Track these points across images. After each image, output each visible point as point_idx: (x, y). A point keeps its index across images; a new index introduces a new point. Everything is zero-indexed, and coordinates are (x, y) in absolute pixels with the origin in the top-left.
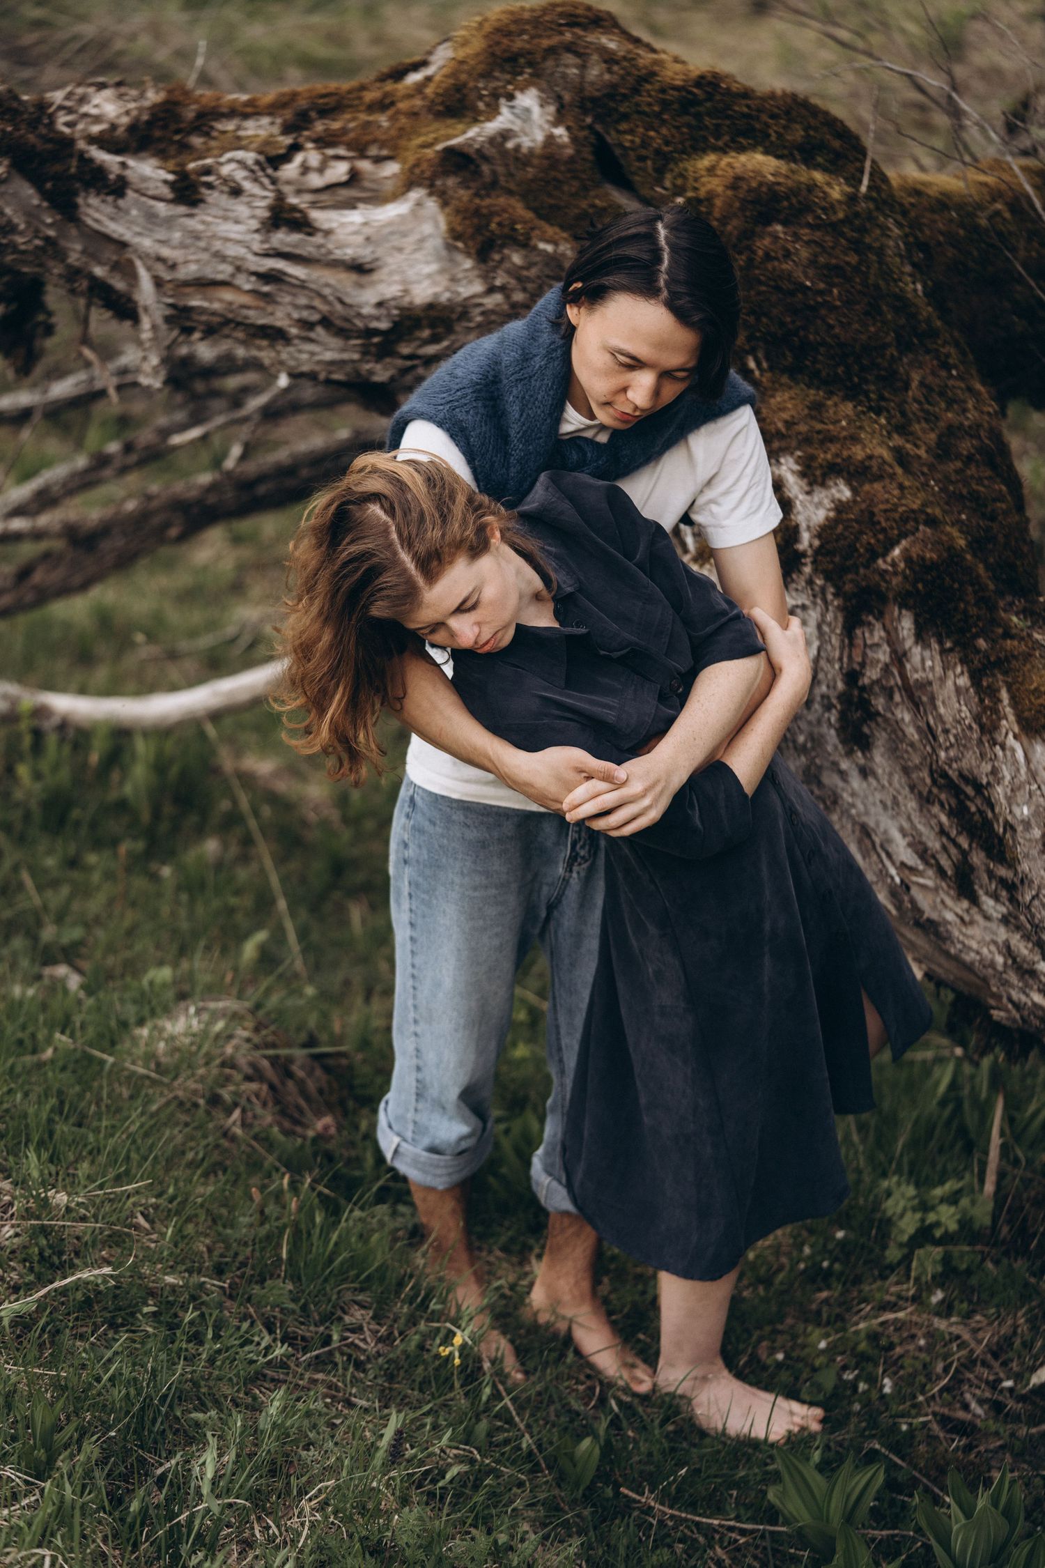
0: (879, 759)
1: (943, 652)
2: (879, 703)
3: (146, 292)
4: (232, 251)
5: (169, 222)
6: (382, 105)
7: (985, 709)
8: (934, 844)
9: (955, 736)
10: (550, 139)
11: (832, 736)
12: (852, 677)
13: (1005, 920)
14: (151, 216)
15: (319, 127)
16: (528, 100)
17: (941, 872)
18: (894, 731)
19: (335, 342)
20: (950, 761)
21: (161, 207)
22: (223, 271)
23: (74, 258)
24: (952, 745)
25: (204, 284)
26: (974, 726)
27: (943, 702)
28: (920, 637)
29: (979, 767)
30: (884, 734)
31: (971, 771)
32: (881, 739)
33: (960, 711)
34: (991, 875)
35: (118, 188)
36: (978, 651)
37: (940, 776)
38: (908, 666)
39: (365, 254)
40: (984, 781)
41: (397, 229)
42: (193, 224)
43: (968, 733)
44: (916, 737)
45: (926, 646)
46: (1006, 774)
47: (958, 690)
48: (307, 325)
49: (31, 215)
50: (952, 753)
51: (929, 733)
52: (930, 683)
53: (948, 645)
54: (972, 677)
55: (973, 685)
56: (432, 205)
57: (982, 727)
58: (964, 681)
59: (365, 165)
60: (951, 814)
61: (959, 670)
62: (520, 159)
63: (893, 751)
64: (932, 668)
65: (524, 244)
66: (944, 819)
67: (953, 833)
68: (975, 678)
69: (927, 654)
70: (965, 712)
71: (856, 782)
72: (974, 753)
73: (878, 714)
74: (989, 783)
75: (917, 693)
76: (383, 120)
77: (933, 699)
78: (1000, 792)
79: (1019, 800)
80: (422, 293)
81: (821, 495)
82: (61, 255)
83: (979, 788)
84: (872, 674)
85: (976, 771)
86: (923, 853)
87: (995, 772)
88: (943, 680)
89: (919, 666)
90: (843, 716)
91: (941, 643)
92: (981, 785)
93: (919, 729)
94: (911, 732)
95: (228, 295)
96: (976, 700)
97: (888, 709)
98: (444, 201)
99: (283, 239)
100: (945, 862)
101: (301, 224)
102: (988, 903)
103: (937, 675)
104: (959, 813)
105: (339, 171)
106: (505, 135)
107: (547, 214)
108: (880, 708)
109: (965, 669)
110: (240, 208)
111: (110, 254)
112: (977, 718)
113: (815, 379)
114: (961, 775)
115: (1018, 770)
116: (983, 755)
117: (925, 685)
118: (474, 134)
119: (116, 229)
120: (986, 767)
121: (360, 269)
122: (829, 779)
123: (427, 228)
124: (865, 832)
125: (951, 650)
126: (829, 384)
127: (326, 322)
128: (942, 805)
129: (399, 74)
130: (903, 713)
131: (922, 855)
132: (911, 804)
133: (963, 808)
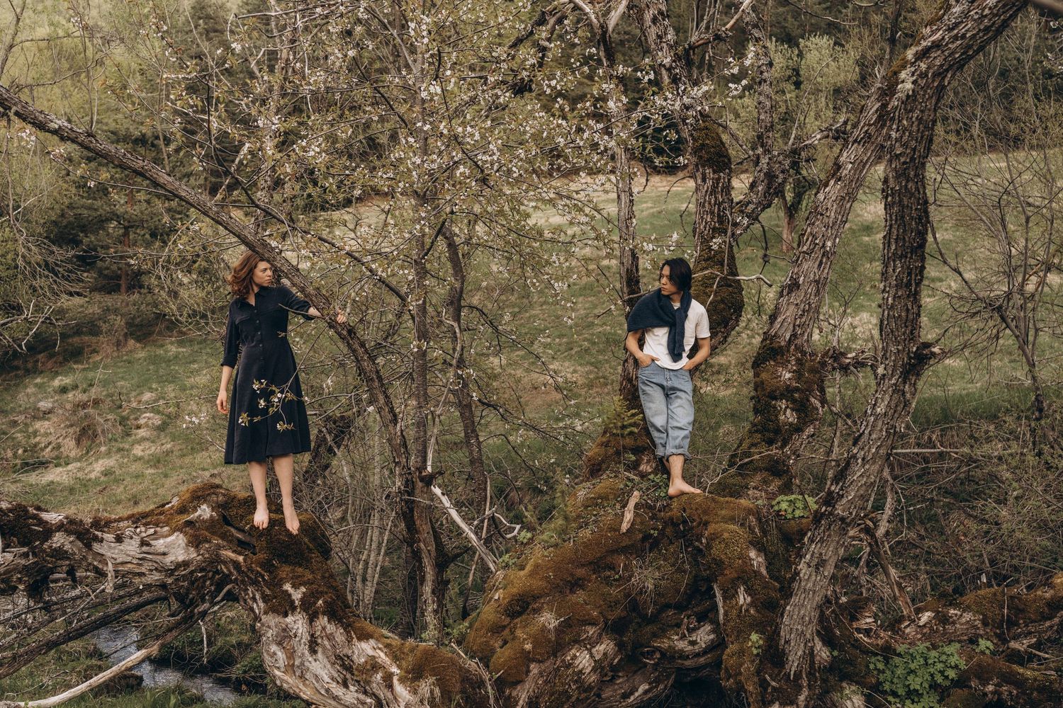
0: (320, 655)
1: (336, 625)
2: (319, 641)
3: (110, 568)
4: (132, 553)
5: (115, 548)
6: (161, 514)
7: (348, 637)
8: (336, 675)
9: (341, 646)
10: (211, 516)
11: (307, 652)
12: (312, 636)
13: (357, 691)
14: (110, 547)
15: (144, 521)
16: (204, 507)
17: (338, 682)
18: (323, 648)
19: (158, 574)
20: (340, 652)
21: (113, 545)
22: (129, 559)
23: (90, 561)
24: (340, 648)
25: (123, 563)
26: (346, 642)
27: (337, 638)
28: (329, 622)
29: (348, 652)
31: (346, 654)
32: (320, 650)
33: (341, 639)
34: (352, 680)
35: (102, 540)
36: (345, 623)
37: (338, 657)
38: (326, 630)
39: (166, 550)
41: (173, 543)
42: (121, 547)
43: (344, 644)
45: (331, 624)
46: (356, 652)
47: (340, 634)
48: (151, 570)
49: (80, 550)
50: (340, 650)
51: (334, 646)
52: (333, 634)
53: (337, 622)
55: (344, 632)
56: (181, 535)
57: (348, 642)
58: (342, 631)
59: (158, 529)
60: (340, 666)
61: (340, 629)
62: (204, 521)
63: (324, 653)
64: (333, 629)
65: (209, 542)
66: (338, 668)
67: (341, 671)
68: (345, 629)
69: (331, 626)
70: (343, 639)
71: (313, 663)
72: (346, 649)
73: (320, 644)
74: (351, 656)
75: (329, 637)
76: (162, 517)
77: (334, 638)
78: (355, 657)
79: (360, 658)
80: (181, 559)
81: (298, 591)
82: (87, 559)
83: (348, 657)
84: (318, 633)
87: (353, 652)
88: (336, 632)
89: (329, 630)
90: (310, 646)
91: (335, 623)
93: (331, 646)
94: (329, 647)
95: (129, 565)
96: (346, 635)
97: (322, 642)
98: (186, 534)
99: (145, 548)
100: (339, 680)
101: (148, 545)
102: (352, 688)
103: (334, 631)
104: (343, 665)
105: (152, 531)
106: (200, 516)
107: (213, 533)
109: (342, 628)
110: (133, 542)
111: (99, 558)
112: (346, 640)
113: (290, 564)
114: (343, 655)
115: (359, 651)
116: (349, 649)
117: (331, 634)
118: (193, 516)
119: (101, 551)
120: (350, 652)
121: (164, 554)
122: (307, 664)
123: (181, 542)
124: (316, 676)
125: (338, 624)
126: (294, 564)
127: (156, 569)
128: (338, 665)
129: (163, 505)
130: (326, 642)
131: (332, 679)
132: (329, 666)
133: (344, 664)
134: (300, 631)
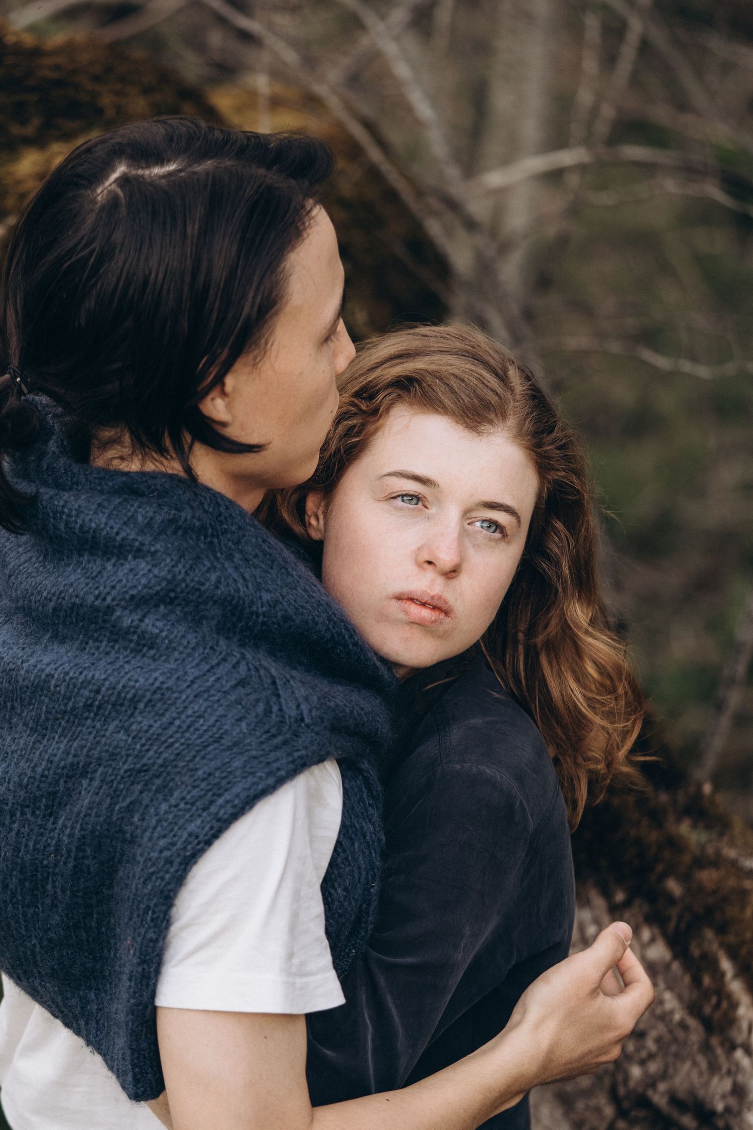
20: (651, 1082)
26: (692, 1023)
29: (707, 1084)
31: (692, 1092)
36: (671, 900)
40: (720, 1107)
43: (681, 1034)
50: (653, 1067)
55: (675, 957)
57: (709, 1025)
72: (695, 1064)
74: (728, 1110)
92: (713, 1113)
96: (687, 979)
109: (657, 931)
112: (693, 1009)
114: (674, 1100)
116: (714, 1068)
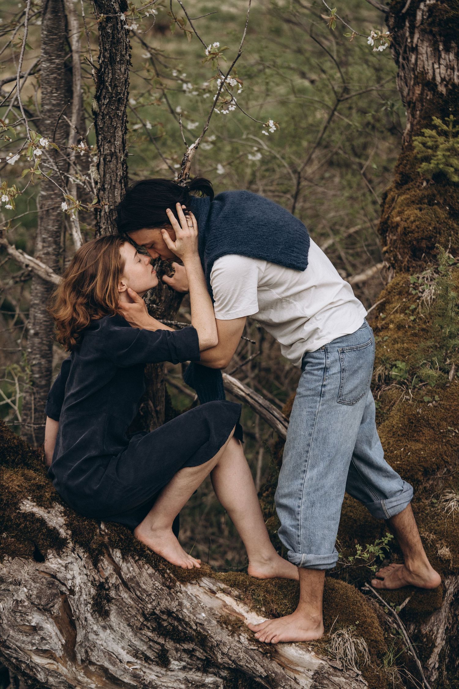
0: (113, 618)
1: (136, 562)
2: (113, 593)
7: (166, 579)
8: (143, 648)
9: (154, 596)
11: (91, 616)
12: (99, 586)
13: (184, 668)
18: (121, 604)
20: (154, 607)
24: (154, 600)
26: (164, 588)
27: (144, 583)
28: (124, 559)
29: (170, 605)
30: (115, 607)
31: (166, 608)
32: (113, 609)
33: (154, 585)
34: (177, 650)
37: (149, 616)
38: (122, 573)
40: (174, 610)
43: (161, 592)
44: (132, 602)
45: (128, 562)
46: (186, 603)
47: (150, 576)
50: (154, 604)
51: (139, 599)
52: (135, 577)
53: (137, 558)
54: (153, 568)
55: (156, 571)
57: (168, 588)
58: (151, 571)
60: (153, 631)
61: (146, 567)
63: (121, 612)
64: (134, 570)
66: (150, 634)
67: (156, 639)
68: (155, 568)
69: (129, 565)
70: (157, 584)
71: (101, 633)
72: (167, 599)
73: (113, 598)
74: (178, 610)
75: (129, 584)
77: (138, 584)
78: (186, 612)
79: (198, 611)
83: (171, 614)
84: (113, 581)
85: (169, 607)
86: (136, 654)
87: (180, 604)
88: (140, 574)
89: (127, 572)
90: (95, 605)
91: (134, 558)
92: (173, 612)
93: (133, 599)
94: (129, 601)
96: (161, 577)
97: (117, 594)
100: (149, 654)
103: (137, 572)
104: (160, 630)
108: (114, 596)
109: (149, 565)
114: (161, 611)
115: (192, 599)
116: (172, 599)
117: (132, 579)
120: (175, 604)
122: (92, 636)
124: (109, 655)
125: (139, 560)
128: (148, 628)
130: (125, 595)
131: (136, 656)
132: (129, 634)
133: (160, 625)
134: (78, 581)
